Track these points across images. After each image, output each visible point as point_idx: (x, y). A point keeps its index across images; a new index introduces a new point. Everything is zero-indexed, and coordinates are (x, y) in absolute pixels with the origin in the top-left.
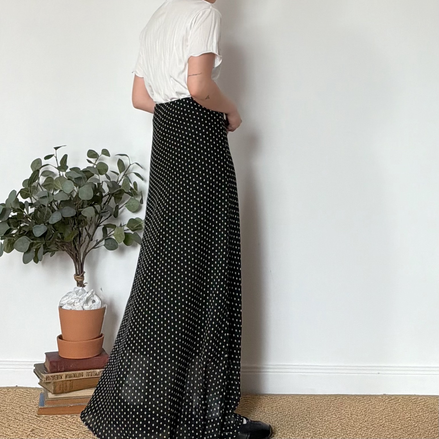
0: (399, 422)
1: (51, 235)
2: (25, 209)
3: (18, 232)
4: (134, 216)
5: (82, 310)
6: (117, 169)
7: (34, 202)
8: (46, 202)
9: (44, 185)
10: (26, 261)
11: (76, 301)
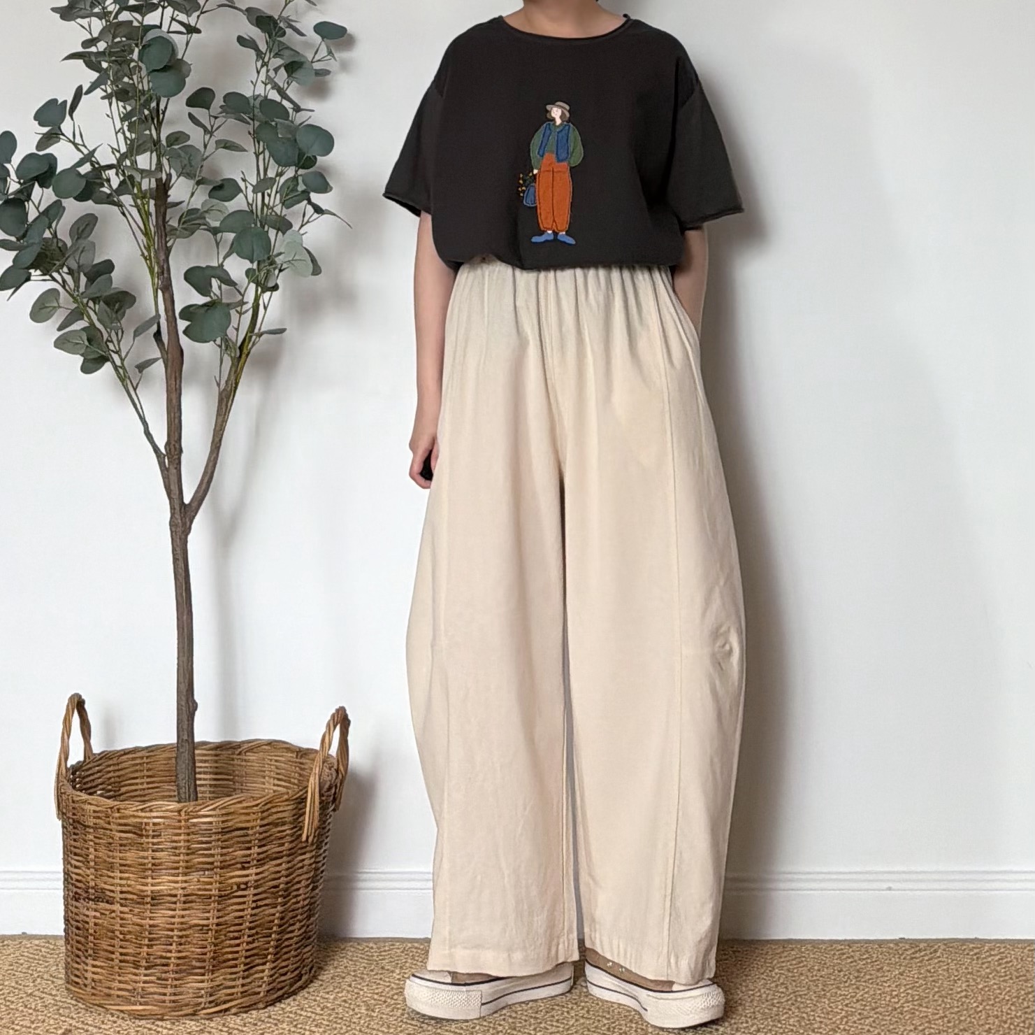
0: (940, 1002)
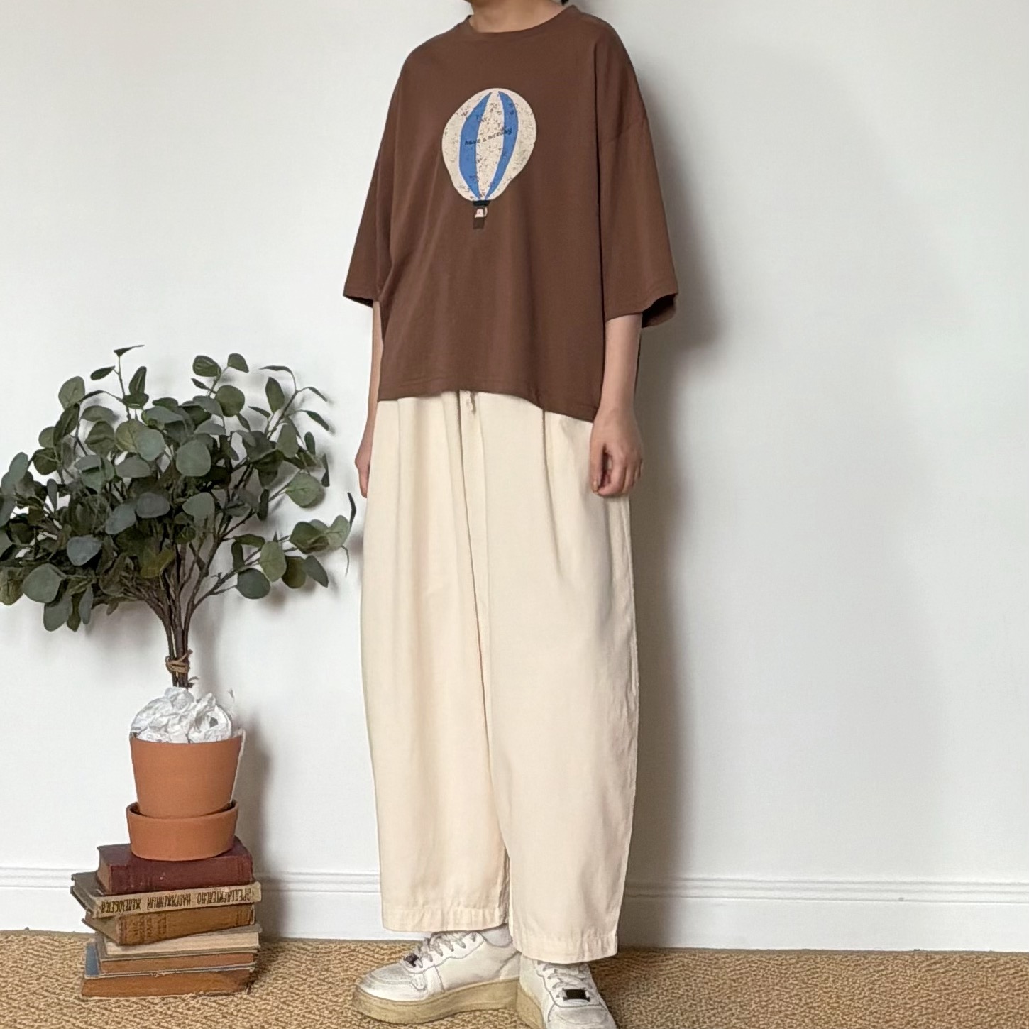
1: (111, 563)
2: (48, 498)
3: (32, 555)
4: (308, 516)
5: (186, 742)
6: (264, 404)
7: (67, 482)
8: (96, 482)
9: (91, 443)
10: (50, 625)
11: (170, 723)
